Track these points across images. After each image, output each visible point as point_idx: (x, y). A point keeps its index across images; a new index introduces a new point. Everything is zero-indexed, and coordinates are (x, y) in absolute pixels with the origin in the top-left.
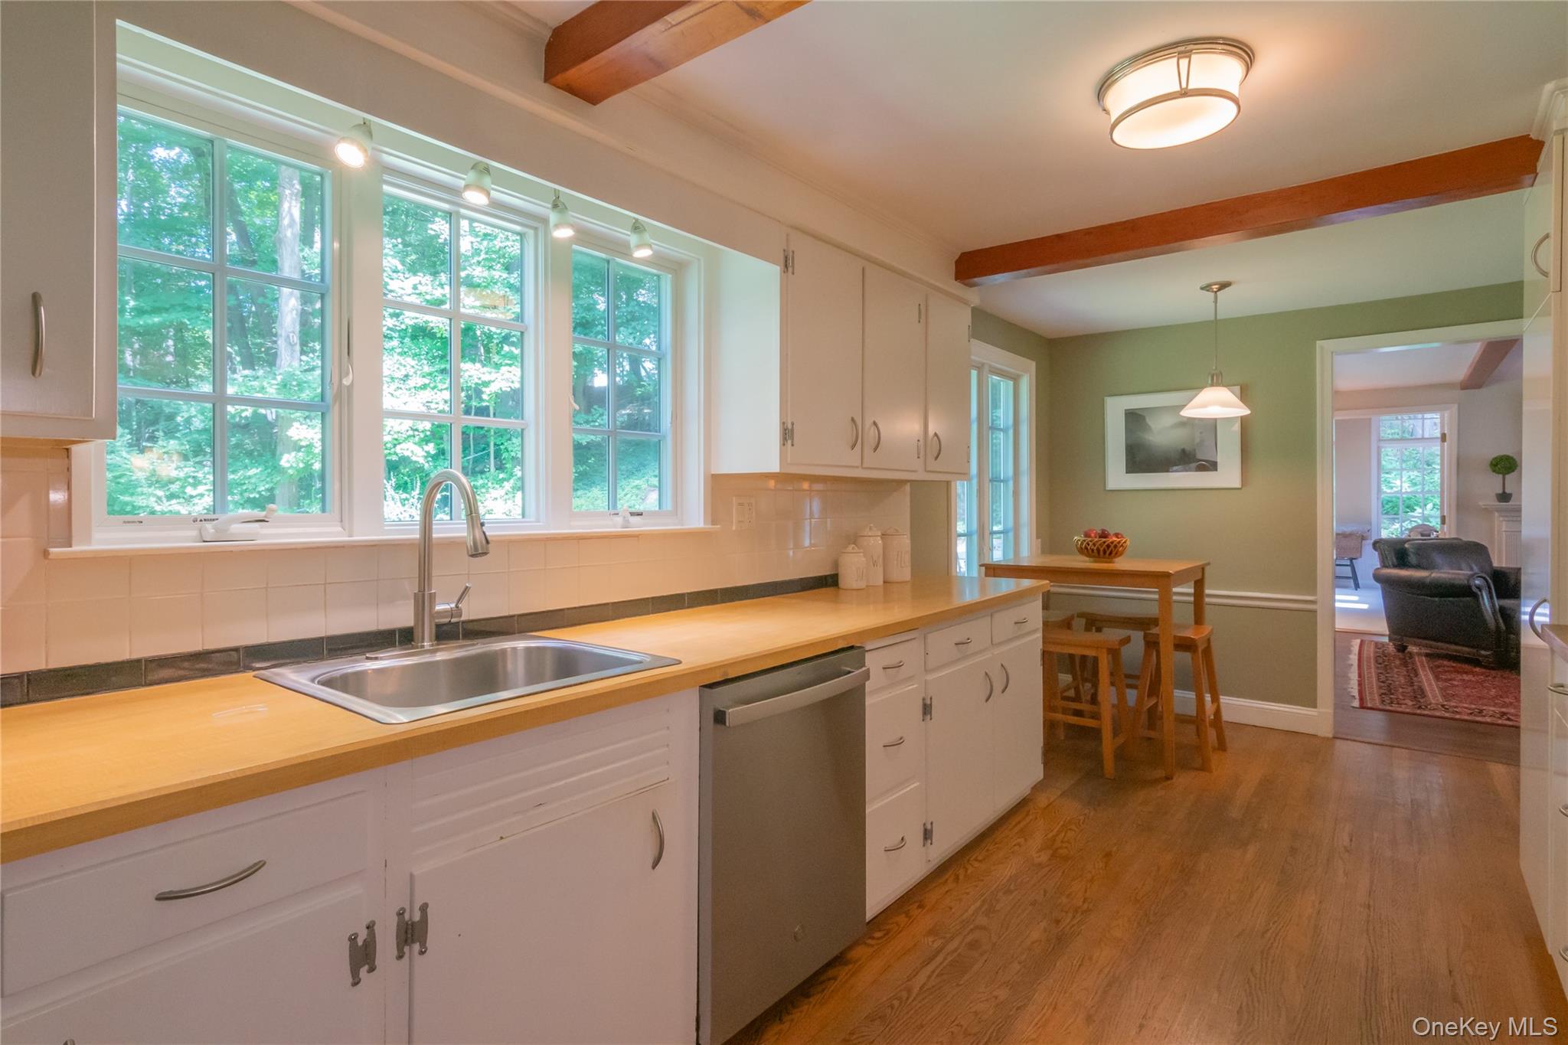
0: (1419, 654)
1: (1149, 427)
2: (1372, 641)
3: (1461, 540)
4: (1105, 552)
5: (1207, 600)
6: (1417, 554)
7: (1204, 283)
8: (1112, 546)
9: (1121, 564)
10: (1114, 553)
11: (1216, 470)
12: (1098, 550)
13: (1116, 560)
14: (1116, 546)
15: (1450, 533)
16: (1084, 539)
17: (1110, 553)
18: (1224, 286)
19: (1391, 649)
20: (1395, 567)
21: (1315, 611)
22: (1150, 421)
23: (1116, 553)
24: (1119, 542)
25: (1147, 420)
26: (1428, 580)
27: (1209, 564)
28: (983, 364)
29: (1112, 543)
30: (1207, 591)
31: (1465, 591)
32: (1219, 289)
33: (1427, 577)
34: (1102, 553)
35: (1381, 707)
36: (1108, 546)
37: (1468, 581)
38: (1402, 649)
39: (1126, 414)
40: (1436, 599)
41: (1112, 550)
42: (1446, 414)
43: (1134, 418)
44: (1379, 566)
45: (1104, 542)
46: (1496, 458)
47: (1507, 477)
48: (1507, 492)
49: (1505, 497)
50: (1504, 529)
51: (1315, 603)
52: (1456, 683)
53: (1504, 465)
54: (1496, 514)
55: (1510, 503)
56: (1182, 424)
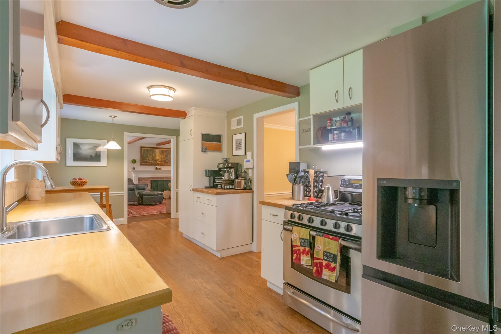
1: (81, 148)
4: (80, 184)
5: (109, 195)
7: (110, 115)
9: (85, 187)
11: (100, 161)
12: (78, 184)
13: (84, 186)
16: (73, 181)
17: (82, 184)
18: (115, 117)
23: (83, 185)
25: (80, 146)
32: (114, 117)
37: (133, 187)
39: (73, 144)
43: (76, 145)
45: (80, 181)
46: (133, 160)
47: (135, 164)
48: (135, 167)
49: (134, 168)
50: (134, 175)
51: (124, 193)
52: (135, 209)
53: (134, 161)
54: (132, 172)
55: (135, 170)
56: (91, 148)
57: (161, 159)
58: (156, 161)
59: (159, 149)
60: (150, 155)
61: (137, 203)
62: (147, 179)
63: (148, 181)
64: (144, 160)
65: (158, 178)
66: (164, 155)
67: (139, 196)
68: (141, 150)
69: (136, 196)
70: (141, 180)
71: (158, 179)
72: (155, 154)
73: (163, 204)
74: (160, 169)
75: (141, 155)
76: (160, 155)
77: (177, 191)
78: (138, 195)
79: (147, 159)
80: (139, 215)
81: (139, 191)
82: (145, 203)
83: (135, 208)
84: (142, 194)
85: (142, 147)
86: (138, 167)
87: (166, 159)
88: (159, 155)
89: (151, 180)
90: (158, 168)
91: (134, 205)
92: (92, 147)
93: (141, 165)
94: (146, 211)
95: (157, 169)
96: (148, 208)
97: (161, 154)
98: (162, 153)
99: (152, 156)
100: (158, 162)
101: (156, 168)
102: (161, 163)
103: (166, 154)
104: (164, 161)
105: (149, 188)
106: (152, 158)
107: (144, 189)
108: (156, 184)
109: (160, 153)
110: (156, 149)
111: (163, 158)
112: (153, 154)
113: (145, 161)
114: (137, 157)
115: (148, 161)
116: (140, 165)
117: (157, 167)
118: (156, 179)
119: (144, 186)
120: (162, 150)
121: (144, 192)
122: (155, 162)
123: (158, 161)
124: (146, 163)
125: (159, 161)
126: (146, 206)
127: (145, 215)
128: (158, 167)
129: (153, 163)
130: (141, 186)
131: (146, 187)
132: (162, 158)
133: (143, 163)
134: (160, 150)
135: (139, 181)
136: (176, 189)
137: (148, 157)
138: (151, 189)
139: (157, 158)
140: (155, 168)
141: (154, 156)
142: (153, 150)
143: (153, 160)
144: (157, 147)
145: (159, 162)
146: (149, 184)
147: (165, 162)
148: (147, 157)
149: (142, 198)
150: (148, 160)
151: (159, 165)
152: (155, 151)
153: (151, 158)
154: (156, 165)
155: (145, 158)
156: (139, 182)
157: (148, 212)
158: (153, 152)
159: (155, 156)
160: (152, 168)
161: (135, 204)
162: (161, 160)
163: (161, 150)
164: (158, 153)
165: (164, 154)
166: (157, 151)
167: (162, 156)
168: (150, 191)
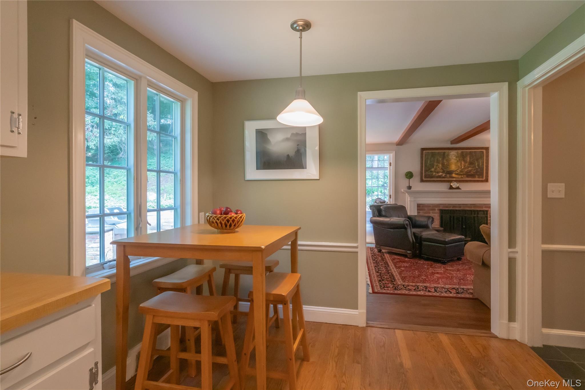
0: (385, 252)
1: (270, 141)
2: (369, 247)
3: (397, 204)
4: (226, 226)
5: (299, 248)
6: (385, 211)
7: (292, 21)
8: (231, 220)
10: (233, 225)
11: (306, 168)
14: (233, 221)
15: (393, 202)
16: (211, 215)
17: (230, 226)
19: (376, 250)
20: (378, 216)
21: (357, 253)
22: (270, 137)
23: (235, 225)
24: (236, 218)
25: (268, 136)
26: (390, 222)
27: (300, 228)
28: (140, 77)
29: (231, 218)
30: (299, 242)
31: (402, 227)
32: (303, 30)
33: (389, 221)
34: (224, 226)
35: (381, 291)
36: (228, 221)
37: (404, 222)
38: (380, 251)
39: (257, 132)
40: (392, 230)
41: (231, 223)
42: (391, 155)
43: (262, 135)
44: (372, 217)
45: (225, 218)
46: (407, 173)
47: (410, 180)
48: (410, 185)
49: (410, 188)
50: (409, 200)
51: (356, 247)
52: (403, 269)
53: (409, 175)
54: (407, 194)
55: (411, 190)
56: (287, 139)
57: (460, 169)
58: (450, 173)
59: (456, 151)
60: (438, 162)
61: (410, 253)
62: (434, 206)
63: (435, 210)
64: (427, 173)
65: (454, 205)
66: (465, 162)
67: (414, 240)
68: (422, 154)
69: (410, 241)
70: (421, 208)
71: (454, 207)
72: (448, 160)
73: (463, 264)
74: (458, 188)
75: (422, 164)
76: (458, 161)
77: (512, 255)
78: (413, 237)
79: (433, 170)
80: (407, 292)
81: (414, 230)
82: (427, 255)
83: (406, 265)
84: (421, 237)
85: (423, 149)
86: (418, 186)
87: (470, 169)
88: (456, 161)
89: (441, 208)
90: (454, 187)
91: (405, 256)
92: (289, 136)
93: (422, 181)
94: (424, 281)
95: (451, 188)
96: (431, 270)
97: (459, 159)
98: (462, 157)
99: (443, 164)
100: (454, 175)
101: (451, 186)
102: (460, 177)
103: (470, 158)
104: (467, 172)
105: (436, 224)
106: (442, 169)
107: (425, 227)
108: (450, 217)
109: (458, 157)
110: (450, 151)
111: (465, 168)
112: (445, 161)
113: (430, 173)
114: (415, 167)
115: (434, 174)
116: (420, 182)
117: (452, 184)
118: (450, 207)
119: (426, 219)
120: (462, 152)
121: (426, 234)
122: (448, 175)
123: (454, 173)
124: (431, 178)
125: (457, 174)
126: (427, 262)
127: (419, 293)
128: (454, 185)
129: (444, 178)
130: (422, 220)
131: (429, 222)
132: (463, 168)
133: (425, 178)
134: (457, 153)
135: (418, 210)
136: (510, 250)
137: (435, 167)
138: (441, 226)
139: (453, 167)
140: (449, 186)
141: (446, 164)
142: (445, 152)
143: (443, 172)
144: (453, 147)
145: (456, 176)
146: (437, 217)
147: (468, 176)
148: (433, 168)
149: (421, 244)
150: (435, 172)
151: (456, 181)
152: (448, 155)
153: (440, 168)
154: (451, 181)
155: (430, 169)
156: (418, 213)
157: (428, 285)
158: (444, 156)
159: (449, 165)
160: (442, 187)
161: (408, 255)
162: (461, 171)
163: (460, 151)
164: (454, 158)
165: (465, 159)
166: (453, 153)
167: (463, 163)
168: (437, 231)
